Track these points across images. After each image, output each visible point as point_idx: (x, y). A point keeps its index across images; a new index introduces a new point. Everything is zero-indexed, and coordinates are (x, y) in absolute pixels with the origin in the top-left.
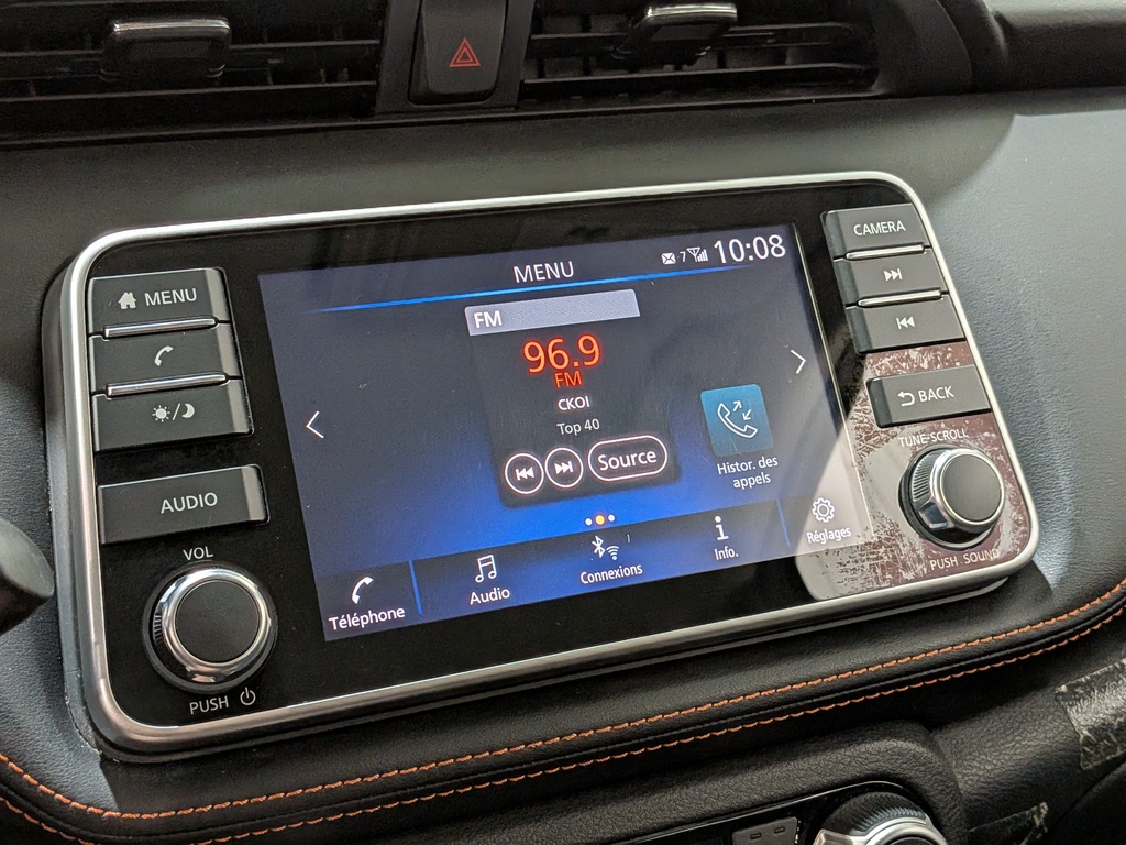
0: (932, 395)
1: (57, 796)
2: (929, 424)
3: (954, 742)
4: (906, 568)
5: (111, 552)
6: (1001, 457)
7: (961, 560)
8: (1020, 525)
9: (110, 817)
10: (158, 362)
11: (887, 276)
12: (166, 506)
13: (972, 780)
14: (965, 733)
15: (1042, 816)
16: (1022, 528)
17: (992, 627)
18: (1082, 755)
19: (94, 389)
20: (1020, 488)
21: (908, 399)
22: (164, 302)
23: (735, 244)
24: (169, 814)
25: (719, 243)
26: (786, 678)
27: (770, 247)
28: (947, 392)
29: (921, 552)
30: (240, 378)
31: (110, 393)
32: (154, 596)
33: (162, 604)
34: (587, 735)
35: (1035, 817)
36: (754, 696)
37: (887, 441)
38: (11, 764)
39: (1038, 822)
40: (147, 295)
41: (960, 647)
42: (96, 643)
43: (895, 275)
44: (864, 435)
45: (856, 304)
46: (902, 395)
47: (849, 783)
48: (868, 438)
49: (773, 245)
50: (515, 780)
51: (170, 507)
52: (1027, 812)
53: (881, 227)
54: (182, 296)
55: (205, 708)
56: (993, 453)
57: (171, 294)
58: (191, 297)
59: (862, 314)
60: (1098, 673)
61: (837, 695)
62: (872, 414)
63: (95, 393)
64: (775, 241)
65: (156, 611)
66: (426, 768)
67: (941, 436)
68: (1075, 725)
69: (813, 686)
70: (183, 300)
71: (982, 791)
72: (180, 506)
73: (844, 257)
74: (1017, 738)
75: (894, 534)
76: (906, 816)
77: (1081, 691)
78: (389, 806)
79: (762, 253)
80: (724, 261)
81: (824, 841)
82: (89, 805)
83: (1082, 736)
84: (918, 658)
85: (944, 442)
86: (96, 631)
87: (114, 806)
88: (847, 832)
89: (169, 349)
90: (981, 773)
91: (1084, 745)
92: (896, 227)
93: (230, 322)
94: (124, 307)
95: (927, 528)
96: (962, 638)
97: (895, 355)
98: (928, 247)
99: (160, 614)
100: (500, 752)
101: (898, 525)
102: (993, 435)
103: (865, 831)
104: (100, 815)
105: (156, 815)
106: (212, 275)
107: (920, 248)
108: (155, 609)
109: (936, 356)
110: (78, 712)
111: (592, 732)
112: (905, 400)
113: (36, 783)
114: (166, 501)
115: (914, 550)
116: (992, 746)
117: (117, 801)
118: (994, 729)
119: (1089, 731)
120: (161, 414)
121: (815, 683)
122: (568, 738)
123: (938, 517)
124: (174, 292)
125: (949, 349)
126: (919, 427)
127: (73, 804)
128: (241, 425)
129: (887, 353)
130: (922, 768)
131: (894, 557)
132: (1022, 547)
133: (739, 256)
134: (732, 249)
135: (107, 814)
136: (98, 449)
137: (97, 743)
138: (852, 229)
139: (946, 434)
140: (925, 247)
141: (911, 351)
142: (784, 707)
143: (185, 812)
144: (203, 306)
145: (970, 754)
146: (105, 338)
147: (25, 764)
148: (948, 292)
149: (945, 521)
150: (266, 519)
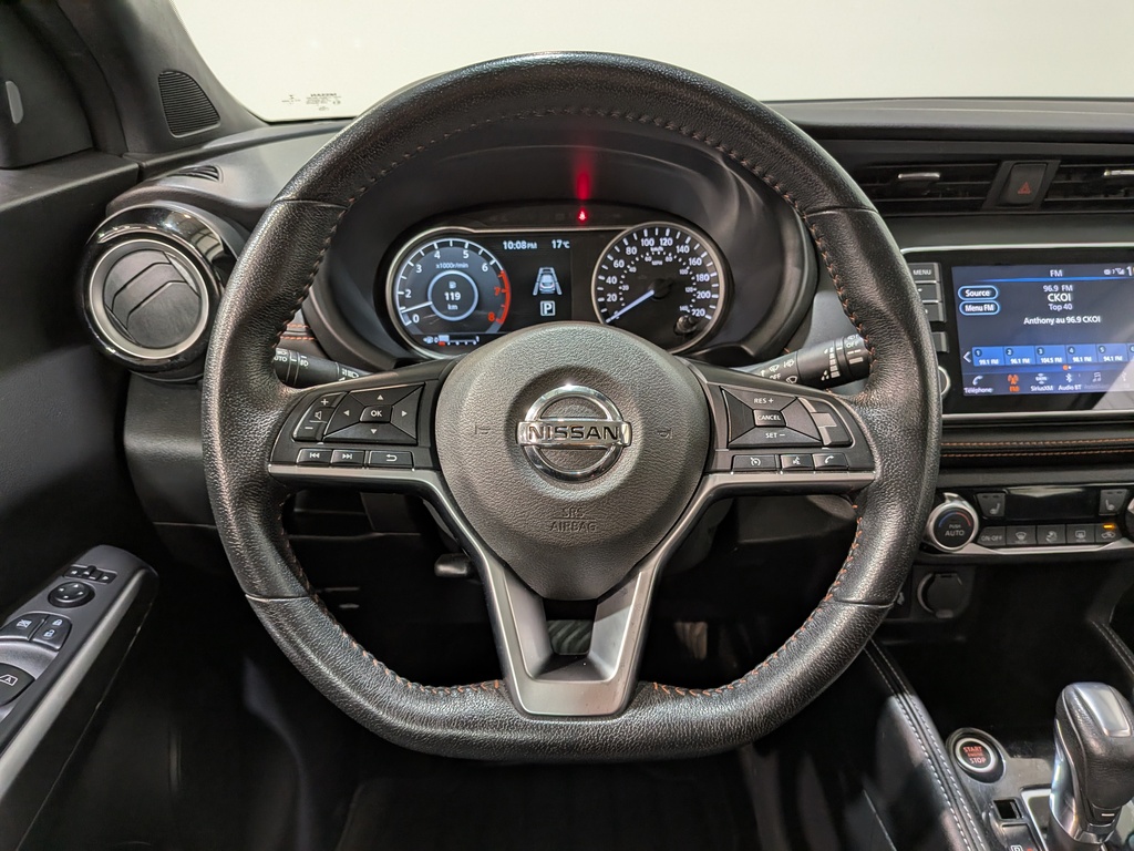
25: (1129, 267)
30: (942, 302)
40: (914, 271)
54: (926, 272)
58: (929, 273)
70: (926, 274)
80: (1131, 275)
93: (941, 282)
106: (934, 265)
124: (924, 271)
128: (942, 318)
144: (933, 276)
150: (947, 352)
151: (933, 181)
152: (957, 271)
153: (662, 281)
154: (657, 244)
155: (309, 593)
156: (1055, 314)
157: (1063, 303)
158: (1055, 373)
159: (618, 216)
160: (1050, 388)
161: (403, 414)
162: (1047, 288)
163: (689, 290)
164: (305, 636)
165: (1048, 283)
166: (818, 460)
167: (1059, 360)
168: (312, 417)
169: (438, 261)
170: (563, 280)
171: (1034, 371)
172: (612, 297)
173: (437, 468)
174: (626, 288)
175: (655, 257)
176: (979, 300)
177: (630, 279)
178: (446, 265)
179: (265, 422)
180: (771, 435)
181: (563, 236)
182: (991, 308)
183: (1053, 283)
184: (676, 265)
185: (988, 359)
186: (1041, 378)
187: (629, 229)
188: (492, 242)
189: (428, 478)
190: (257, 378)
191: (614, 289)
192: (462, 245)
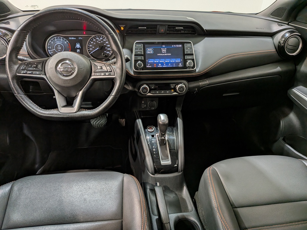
5: (134, 60)
9: (133, 75)
18: (200, 85)
39: (196, 90)
42: (133, 65)
43: (189, 49)
45: (186, 50)
46: (187, 57)
49: (181, 46)
51: (138, 58)
54: (140, 46)
55: (139, 70)
63: (135, 51)
73: (185, 47)
81: (177, 85)
89: (139, 49)
92: (190, 45)
93: (143, 47)
95: (187, 66)
106: (142, 44)
107: (191, 47)
108: (137, 64)
110: (132, 69)
120: (138, 53)
127: (131, 74)
128: (143, 54)
132: (194, 68)
134: (178, 46)
136: (135, 55)
138: (186, 45)
144: (141, 46)
146: (136, 48)
147: (129, 71)
150: (144, 59)
151: (145, 29)
152: (146, 45)
153: (100, 46)
154: (99, 39)
155: (25, 95)
156: (163, 53)
157: (164, 52)
158: (162, 64)
159: (91, 33)
160: (161, 66)
161: (40, 66)
162: (162, 49)
163: (106, 48)
164: (24, 100)
165: (162, 48)
166: (107, 74)
167: (163, 61)
168: (24, 66)
169: (56, 41)
170: (81, 45)
171: (158, 63)
172: (91, 49)
173: (45, 75)
174: (94, 47)
175: (99, 41)
176: (150, 51)
177: (94, 45)
178: (58, 42)
179: (16, 67)
180: (100, 70)
181: (81, 37)
182: (152, 52)
183: (163, 48)
184: (103, 43)
185: (151, 61)
186: (160, 65)
187: (94, 36)
188: (67, 38)
189: (44, 77)
190: (14, 59)
191: (91, 47)
192: (61, 38)
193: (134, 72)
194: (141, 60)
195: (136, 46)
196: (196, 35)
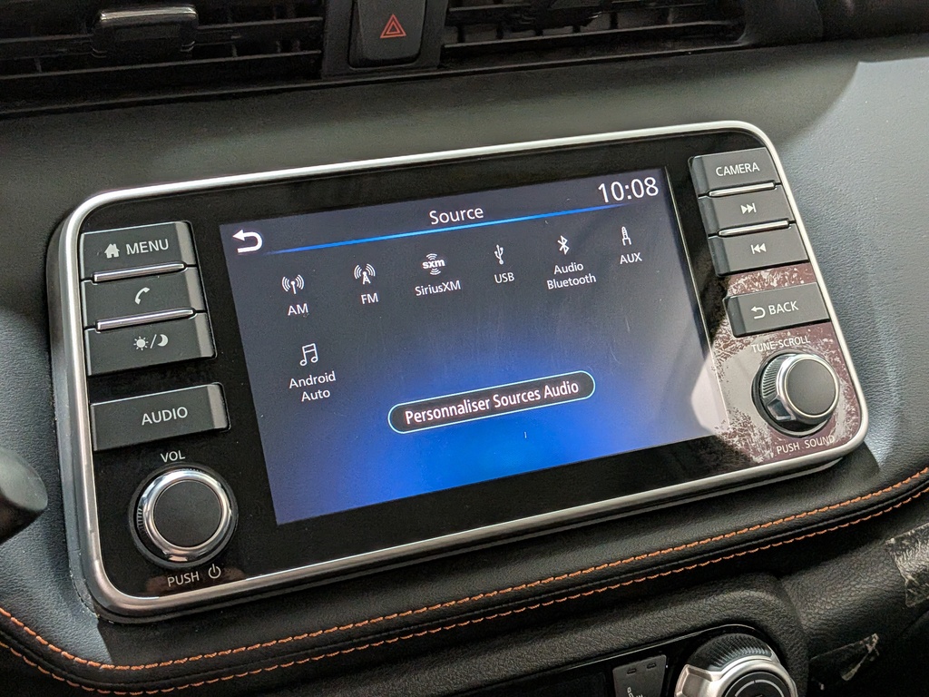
0: (780, 308)
1: (63, 653)
2: (777, 333)
3: (800, 587)
4: (756, 453)
5: (103, 458)
6: (837, 359)
7: (803, 445)
8: (852, 415)
9: (106, 669)
10: (138, 301)
11: (744, 209)
12: (146, 419)
13: (814, 618)
14: (809, 580)
15: (874, 645)
16: (854, 418)
17: (829, 498)
18: (907, 595)
19: (86, 325)
20: (853, 384)
21: (760, 313)
22: (142, 251)
23: (616, 186)
24: (153, 666)
25: (603, 186)
26: (656, 545)
27: (645, 187)
28: (793, 306)
29: (769, 440)
30: (204, 311)
31: (99, 328)
32: (137, 492)
33: (143, 501)
34: (491, 595)
35: (868, 645)
36: (629, 560)
37: (742, 349)
38: (26, 628)
39: (870, 649)
40: (128, 246)
41: (802, 516)
42: (91, 532)
43: (750, 208)
44: (722, 344)
45: (717, 234)
46: (755, 309)
47: (710, 626)
48: (726, 346)
49: (648, 186)
50: (434, 631)
51: (149, 420)
52: (861, 642)
53: (739, 169)
54: (156, 246)
55: (180, 581)
56: (831, 355)
57: (147, 244)
58: (164, 246)
59: (722, 243)
60: (922, 527)
61: (698, 557)
62: (730, 326)
63: (87, 328)
64: (650, 182)
65: (139, 505)
66: (360, 625)
67: (787, 342)
68: (901, 571)
69: (678, 551)
70: (157, 249)
71: (824, 627)
72: (157, 419)
73: (707, 194)
74: (853, 583)
75: (746, 426)
76: (755, 654)
77: (907, 543)
78: (331, 655)
79: (639, 193)
80: (607, 201)
81: (688, 674)
82: (88, 660)
83: (907, 581)
84: (766, 526)
85: (790, 347)
86: (91, 522)
87: (109, 660)
88: (706, 667)
89: (146, 290)
90: (822, 612)
91: (909, 587)
92: (751, 168)
93: (196, 265)
94: (109, 256)
95: (774, 420)
96: (804, 509)
97: (749, 277)
98: (779, 184)
99: (142, 508)
100: (421, 611)
101: (750, 418)
102: (831, 341)
103: (721, 667)
104: (97, 668)
105: (142, 667)
106: (181, 227)
107: (771, 185)
108: (138, 503)
109: (784, 276)
110: (80, 584)
111: (496, 592)
112: (757, 314)
113: (46, 643)
114: (146, 415)
115: (763, 439)
116: (832, 590)
117: (112, 655)
118: (834, 575)
119: (913, 576)
120: (141, 343)
121: (680, 548)
122: (476, 598)
123: (783, 411)
124: (150, 243)
125: (795, 269)
126: (767, 336)
127: (77, 659)
128: (206, 350)
129: (743, 275)
130: (771, 613)
131: (746, 445)
132: (854, 433)
133: (619, 196)
134: (613, 190)
135: (103, 666)
136: (90, 374)
137: (95, 608)
138: (715, 171)
139: (792, 341)
140: (776, 184)
141: (763, 272)
142: (655, 568)
143: (166, 664)
144: (174, 253)
145: (814, 596)
146: (94, 282)
147: (37, 628)
148: (795, 222)
149: (788, 414)
150: (228, 427)
193: (113, 623)
194: (197, 446)
195: (91, 258)
196: (743, 41)
